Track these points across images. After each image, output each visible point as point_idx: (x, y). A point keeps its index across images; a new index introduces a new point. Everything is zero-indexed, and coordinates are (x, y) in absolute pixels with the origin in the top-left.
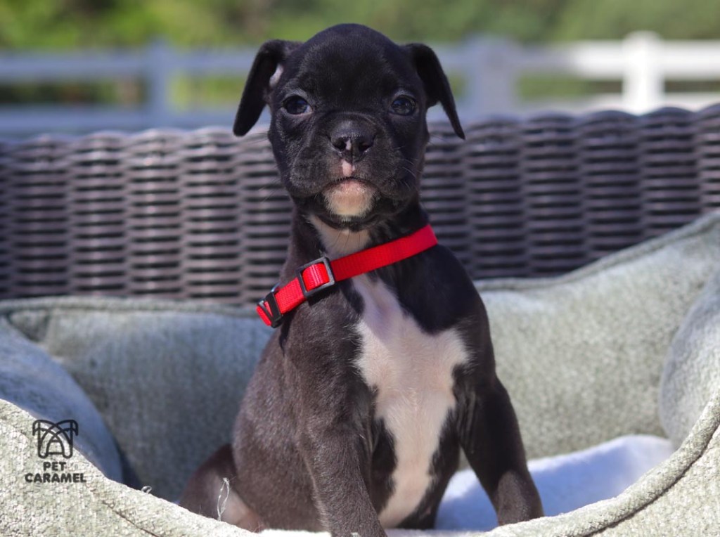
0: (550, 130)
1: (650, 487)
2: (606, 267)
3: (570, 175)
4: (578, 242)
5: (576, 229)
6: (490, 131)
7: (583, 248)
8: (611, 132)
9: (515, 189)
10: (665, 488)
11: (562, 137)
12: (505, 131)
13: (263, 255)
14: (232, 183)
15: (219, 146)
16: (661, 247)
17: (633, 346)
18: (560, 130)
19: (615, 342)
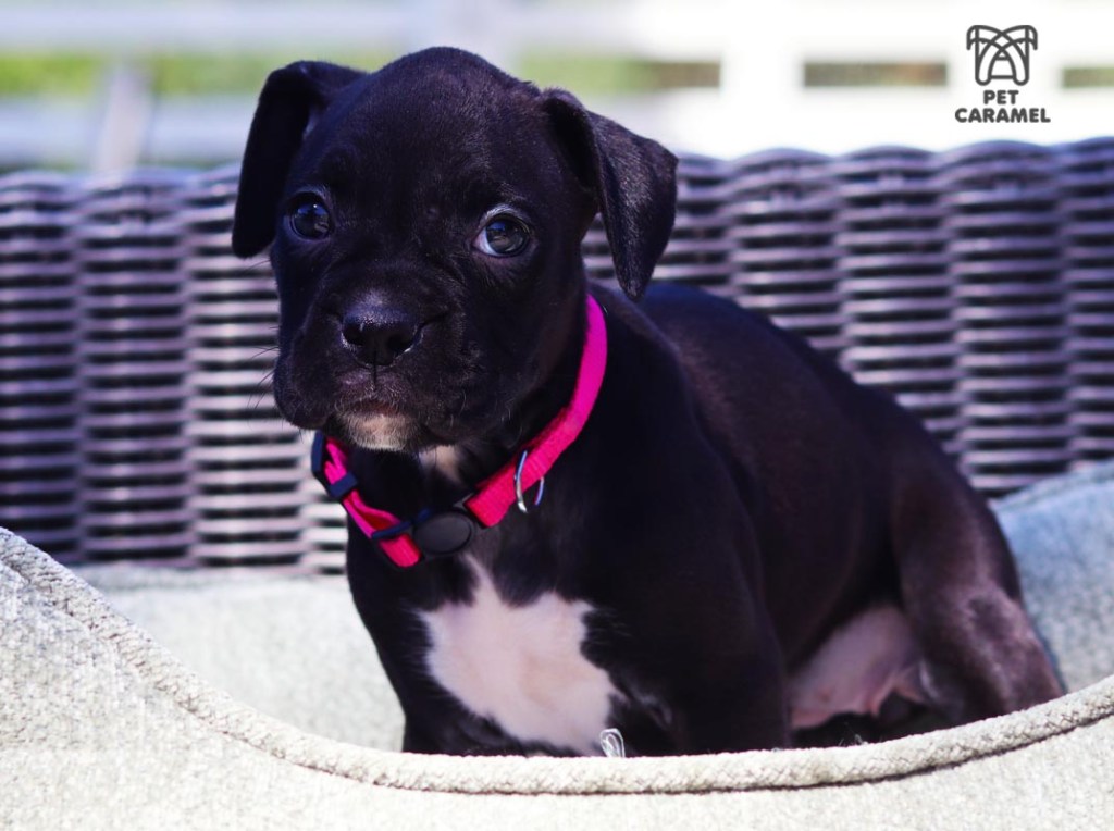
0: (891, 173)
3: (931, 259)
4: (946, 387)
5: (944, 362)
6: (777, 176)
7: (954, 398)
8: (1006, 178)
9: (827, 286)
11: (915, 186)
12: (806, 175)
18: (909, 175)
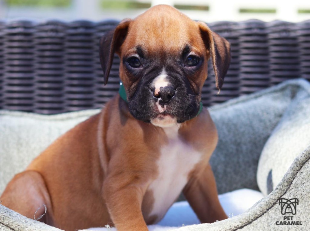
1: (260, 208)
2: (232, 105)
10: (267, 209)
13: (46, 85)
14: (31, 47)
15: (25, 28)
16: (260, 96)
17: (245, 144)
19: (236, 141)
